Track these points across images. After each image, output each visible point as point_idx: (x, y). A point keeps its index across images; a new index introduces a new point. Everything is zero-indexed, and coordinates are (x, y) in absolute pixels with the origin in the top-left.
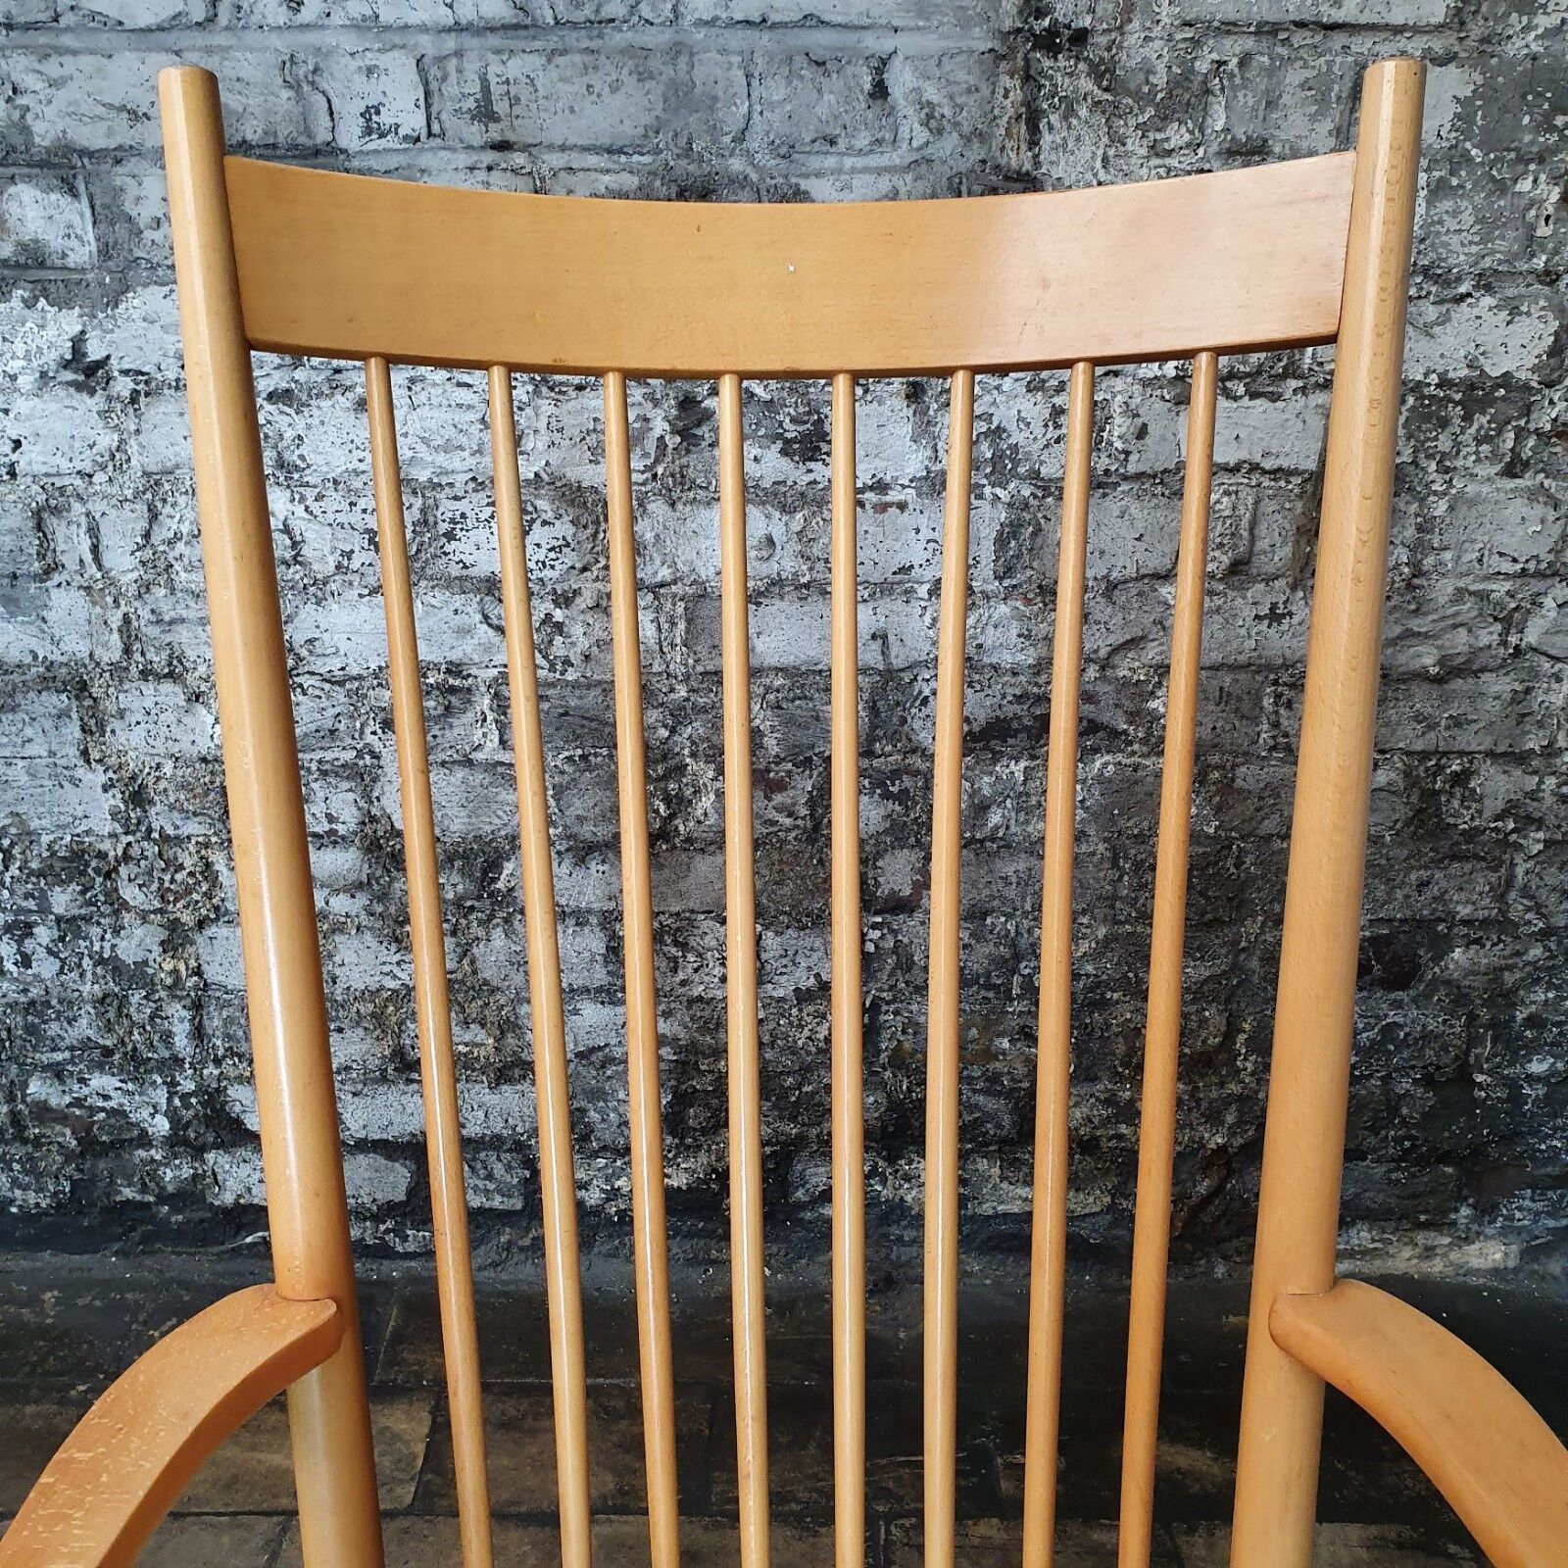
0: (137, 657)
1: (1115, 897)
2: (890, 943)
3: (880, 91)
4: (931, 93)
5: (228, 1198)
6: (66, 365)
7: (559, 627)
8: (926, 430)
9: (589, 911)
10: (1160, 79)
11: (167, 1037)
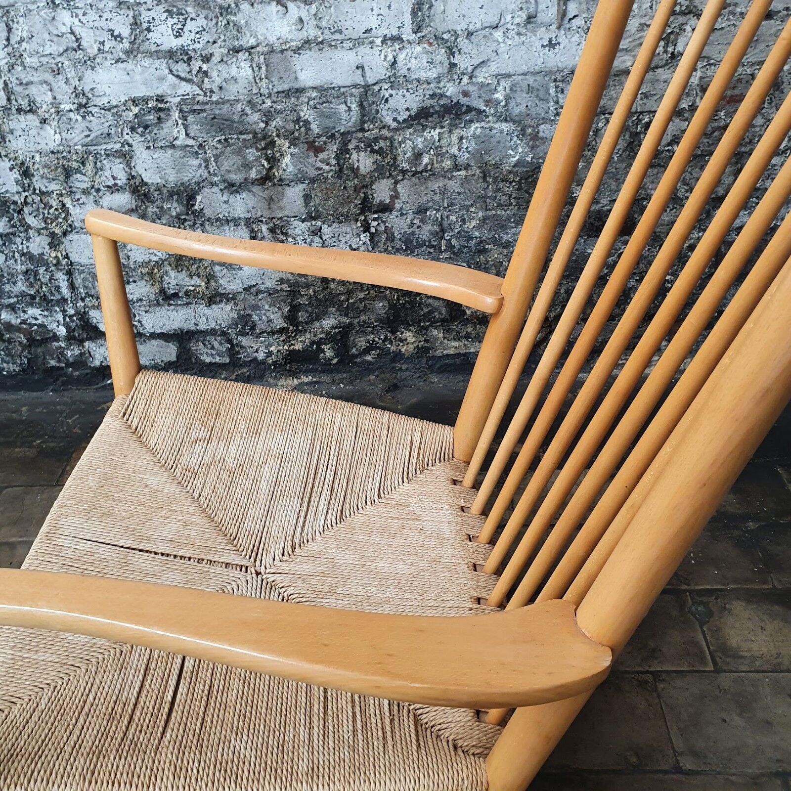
0: (14, 102)
1: (485, 197)
2: (382, 228)
5: (97, 363)
7: (206, 73)
9: (239, 219)
11: (58, 288)
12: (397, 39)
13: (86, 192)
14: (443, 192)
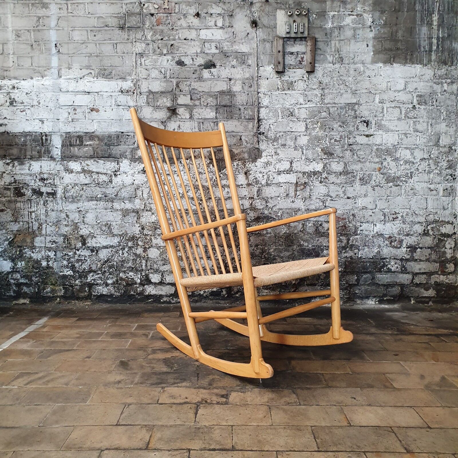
0: (146, 208)
1: (276, 242)
3: (241, 139)
4: (247, 139)
5: (147, 293)
6: (142, 171)
8: (247, 178)
10: (273, 137)
11: (142, 265)
12: (253, 198)
13: (159, 235)
14: (263, 240)
